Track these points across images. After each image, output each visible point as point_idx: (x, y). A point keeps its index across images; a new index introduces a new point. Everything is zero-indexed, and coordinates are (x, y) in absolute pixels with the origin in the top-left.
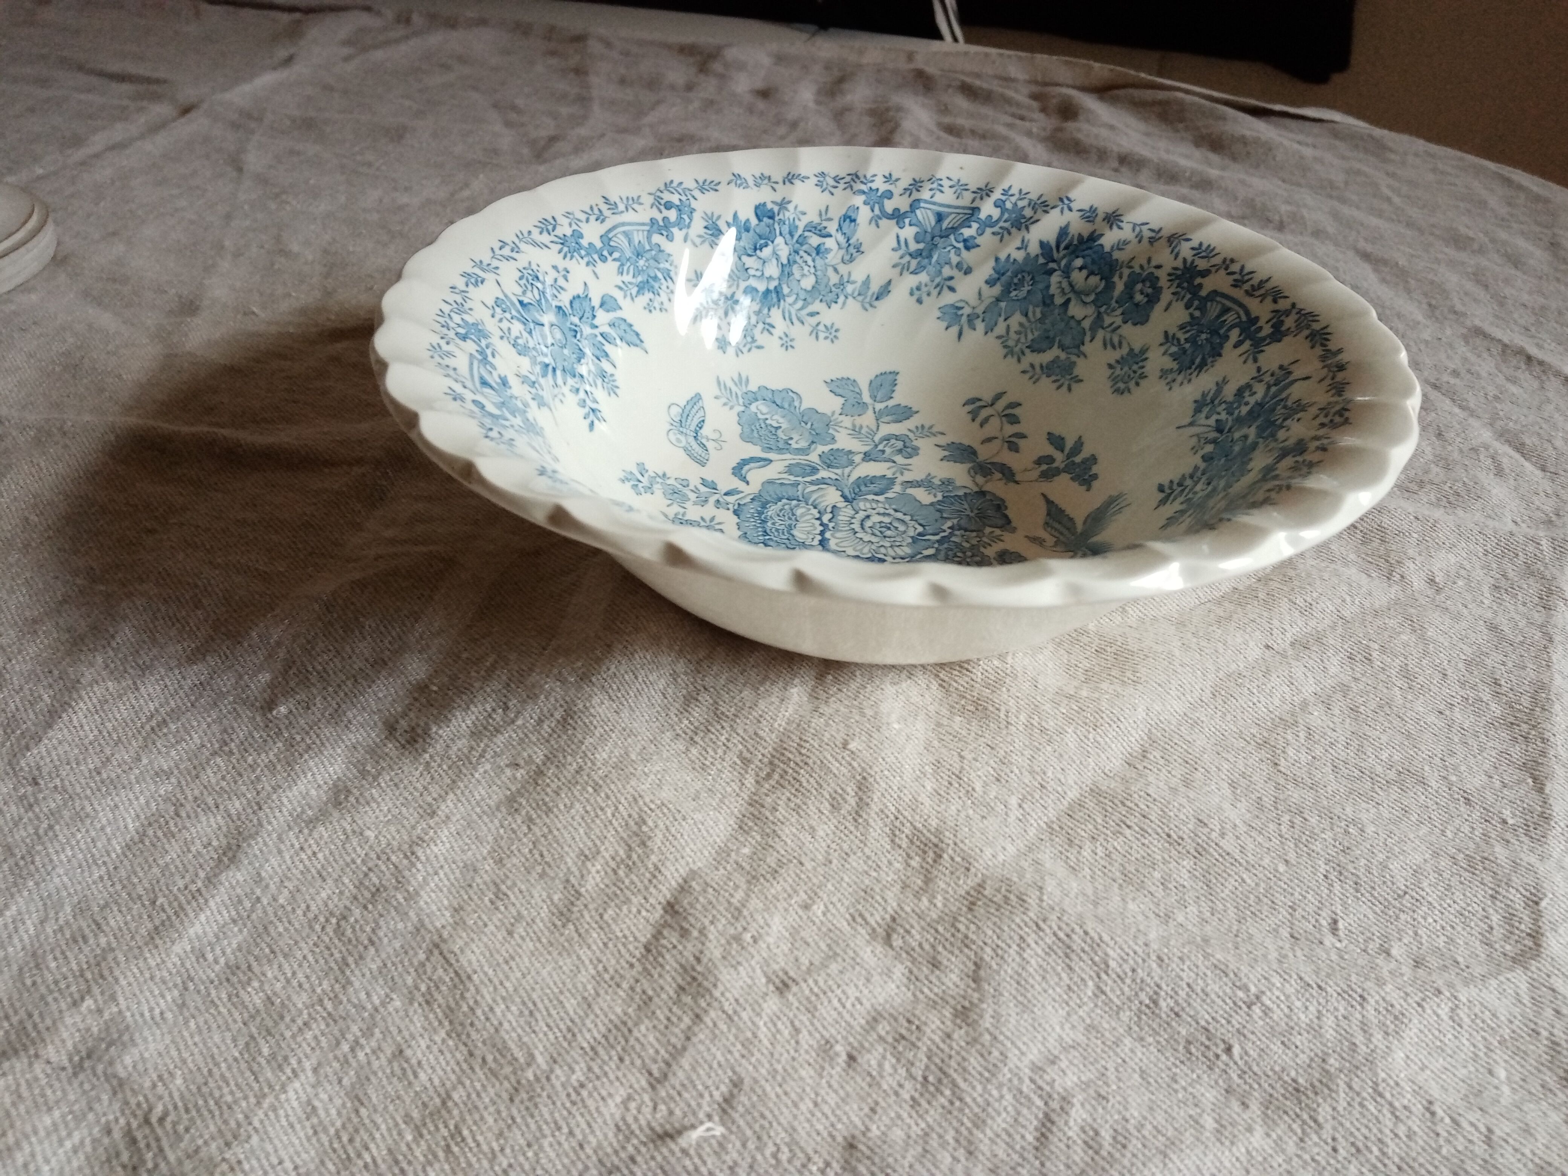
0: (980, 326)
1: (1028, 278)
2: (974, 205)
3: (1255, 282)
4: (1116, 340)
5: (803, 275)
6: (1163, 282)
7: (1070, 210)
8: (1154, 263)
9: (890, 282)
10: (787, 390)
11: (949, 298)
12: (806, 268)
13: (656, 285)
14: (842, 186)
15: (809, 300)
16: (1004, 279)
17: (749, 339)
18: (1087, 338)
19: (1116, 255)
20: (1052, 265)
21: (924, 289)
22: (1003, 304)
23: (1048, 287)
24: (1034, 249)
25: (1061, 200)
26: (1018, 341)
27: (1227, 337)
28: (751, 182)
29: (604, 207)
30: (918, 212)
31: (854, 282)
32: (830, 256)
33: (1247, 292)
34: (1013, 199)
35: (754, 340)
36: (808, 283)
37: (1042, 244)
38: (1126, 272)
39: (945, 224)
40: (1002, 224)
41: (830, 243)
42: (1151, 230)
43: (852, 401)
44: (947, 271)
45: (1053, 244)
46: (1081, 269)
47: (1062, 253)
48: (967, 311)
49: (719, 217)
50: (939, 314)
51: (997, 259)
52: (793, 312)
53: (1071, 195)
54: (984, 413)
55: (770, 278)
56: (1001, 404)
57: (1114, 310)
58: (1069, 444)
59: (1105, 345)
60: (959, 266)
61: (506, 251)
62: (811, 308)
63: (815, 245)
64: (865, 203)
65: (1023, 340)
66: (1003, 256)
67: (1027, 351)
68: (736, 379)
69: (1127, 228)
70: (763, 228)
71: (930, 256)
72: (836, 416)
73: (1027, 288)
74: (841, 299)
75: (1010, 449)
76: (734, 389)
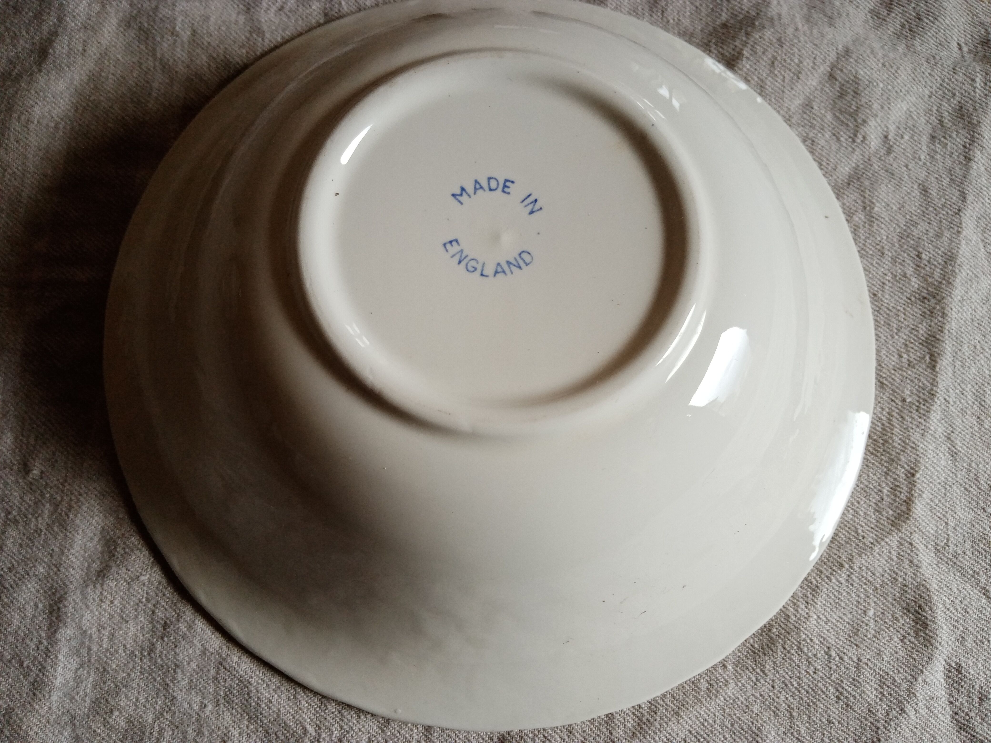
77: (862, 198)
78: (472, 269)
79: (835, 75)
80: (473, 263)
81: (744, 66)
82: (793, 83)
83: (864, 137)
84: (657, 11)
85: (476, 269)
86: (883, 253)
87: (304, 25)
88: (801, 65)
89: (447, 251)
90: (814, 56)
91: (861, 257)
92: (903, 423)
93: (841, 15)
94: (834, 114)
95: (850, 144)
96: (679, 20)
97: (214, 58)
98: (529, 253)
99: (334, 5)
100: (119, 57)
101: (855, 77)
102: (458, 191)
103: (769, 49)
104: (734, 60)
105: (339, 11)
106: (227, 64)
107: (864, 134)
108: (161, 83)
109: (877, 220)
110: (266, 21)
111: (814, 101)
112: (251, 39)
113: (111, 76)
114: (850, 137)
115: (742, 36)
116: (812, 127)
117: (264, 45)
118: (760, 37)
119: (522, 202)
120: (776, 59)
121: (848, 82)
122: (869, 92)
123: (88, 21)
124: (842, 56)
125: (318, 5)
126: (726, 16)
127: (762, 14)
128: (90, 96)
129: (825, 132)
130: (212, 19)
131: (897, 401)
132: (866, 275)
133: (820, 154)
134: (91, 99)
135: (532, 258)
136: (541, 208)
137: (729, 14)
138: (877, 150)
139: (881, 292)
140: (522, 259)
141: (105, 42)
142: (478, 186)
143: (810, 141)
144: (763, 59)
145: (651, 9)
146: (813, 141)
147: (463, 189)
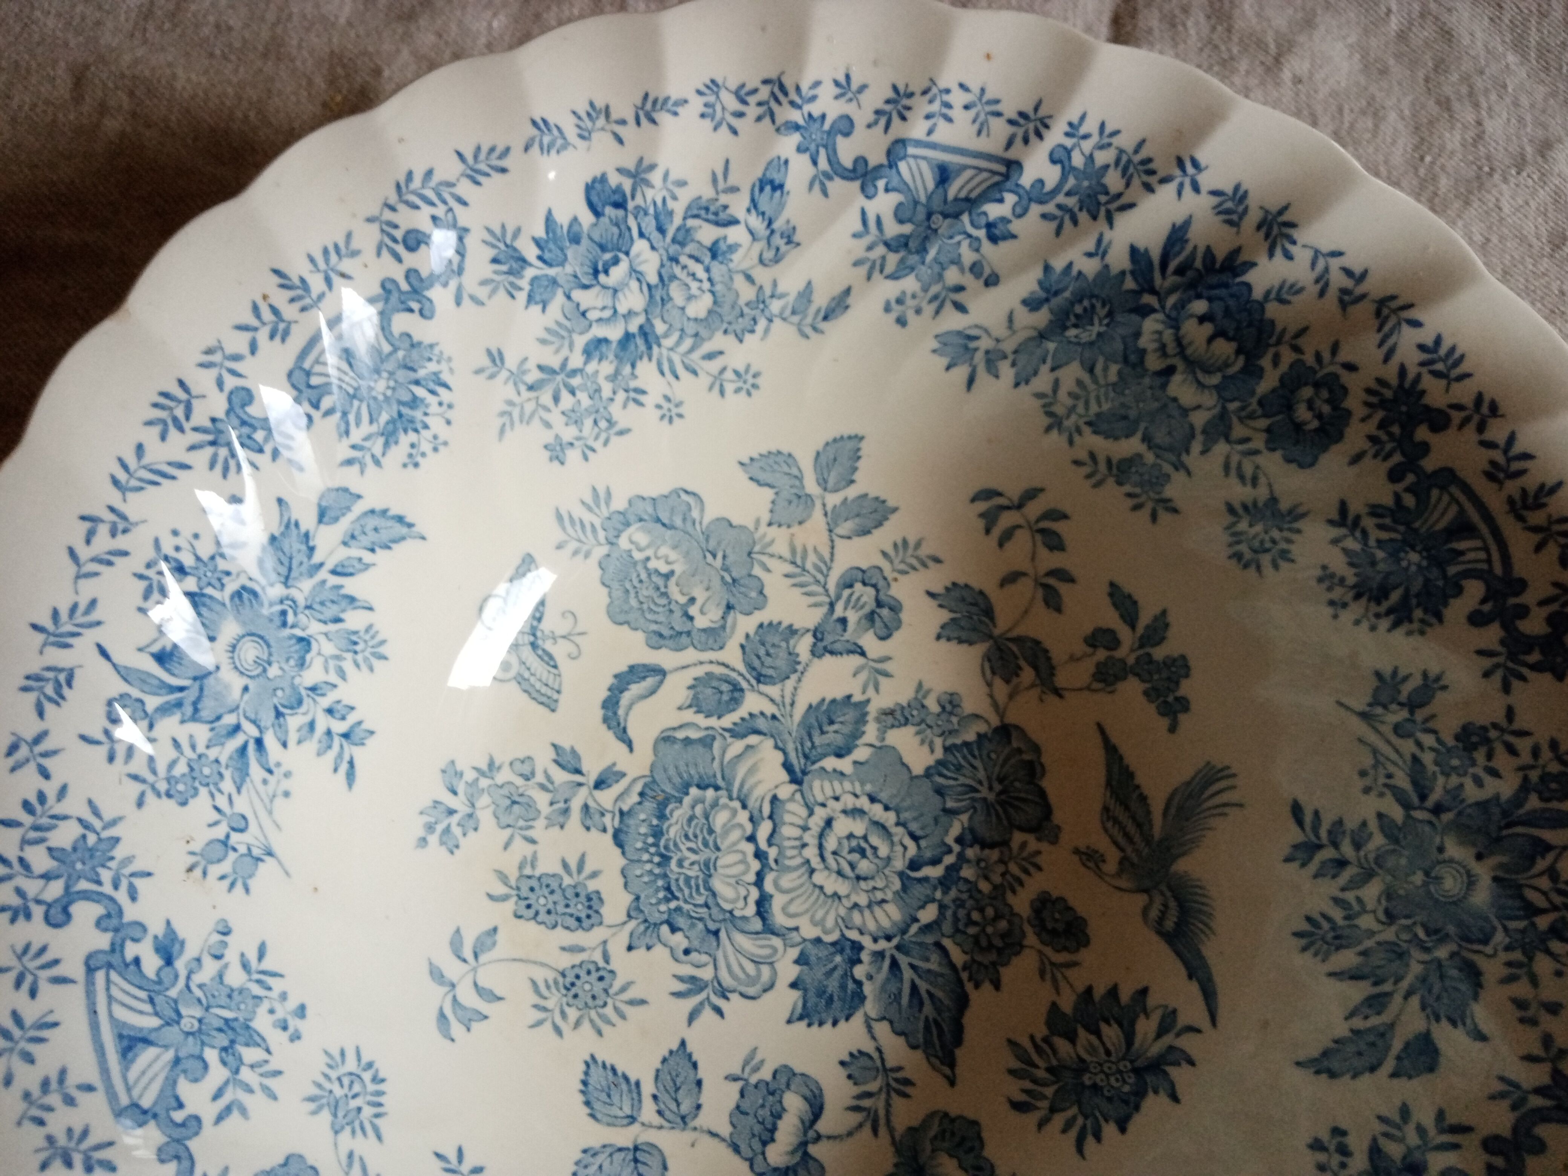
0: (1007, 372)
1: (1102, 312)
2: (1011, 155)
3: (1530, 482)
4: (1248, 470)
5: (690, 298)
6: (1354, 402)
7: (1196, 188)
8: (1344, 355)
9: (848, 291)
10: (676, 492)
11: (953, 321)
12: (694, 285)
13: (418, 414)
14: (753, 111)
15: (703, 333)
16: (1056, 301)
17: (603, 424)
18: (1196, 447)
19: (1272, 310)
20: (1148, 299)
21: (910, 302)
22: (1051, 346)
23: (1138, 334)
24: (1118, 259)
25: (1180, 163)
26: (1072, 410)
27: (1459, 591)
28: (571, 132)
29: (280, 298)
30: (902, 166)
31: (782, 296)
32: (736, 257)
33: (1511, 501)
34: (1087, 146)
35: (611, 423)
36: (700, 307)
37: (1134, 251)
38: (1288, 357)
39: (953, 190)
40: (1061, 199)
41: (736, 234)
42: (1348, 272)
43: (785, 494)
44: (952, 276)
45: (1156, 255)
46: (1202, 319)
47: (1172, 280)
48: (985, 343)
49: (517, 232)
50: (935, 345)
51: (1047, 268)
52: (677, 359)
53: (1202, 157)
54: (1007, 520)
55: (630, 314)
56: (1034, 509)
57: (1252, 416)
58: (1145, 619)
59: (1227, 467)
60: (976, 269)
61: (103, 542)
62: (707, 347)
63: (708, 241)
64: (800, 149)
65: (1081, 409)
66: (1058, 264)
67: (1087, 430)
68: (589, 500)
69: (1303, 256)
70: (606, 229)
71: (923, 250)
72: (763, 528)
73: (1096, 328)
74: (762, 323)
75: (1047, 603)
76: (588, 517)
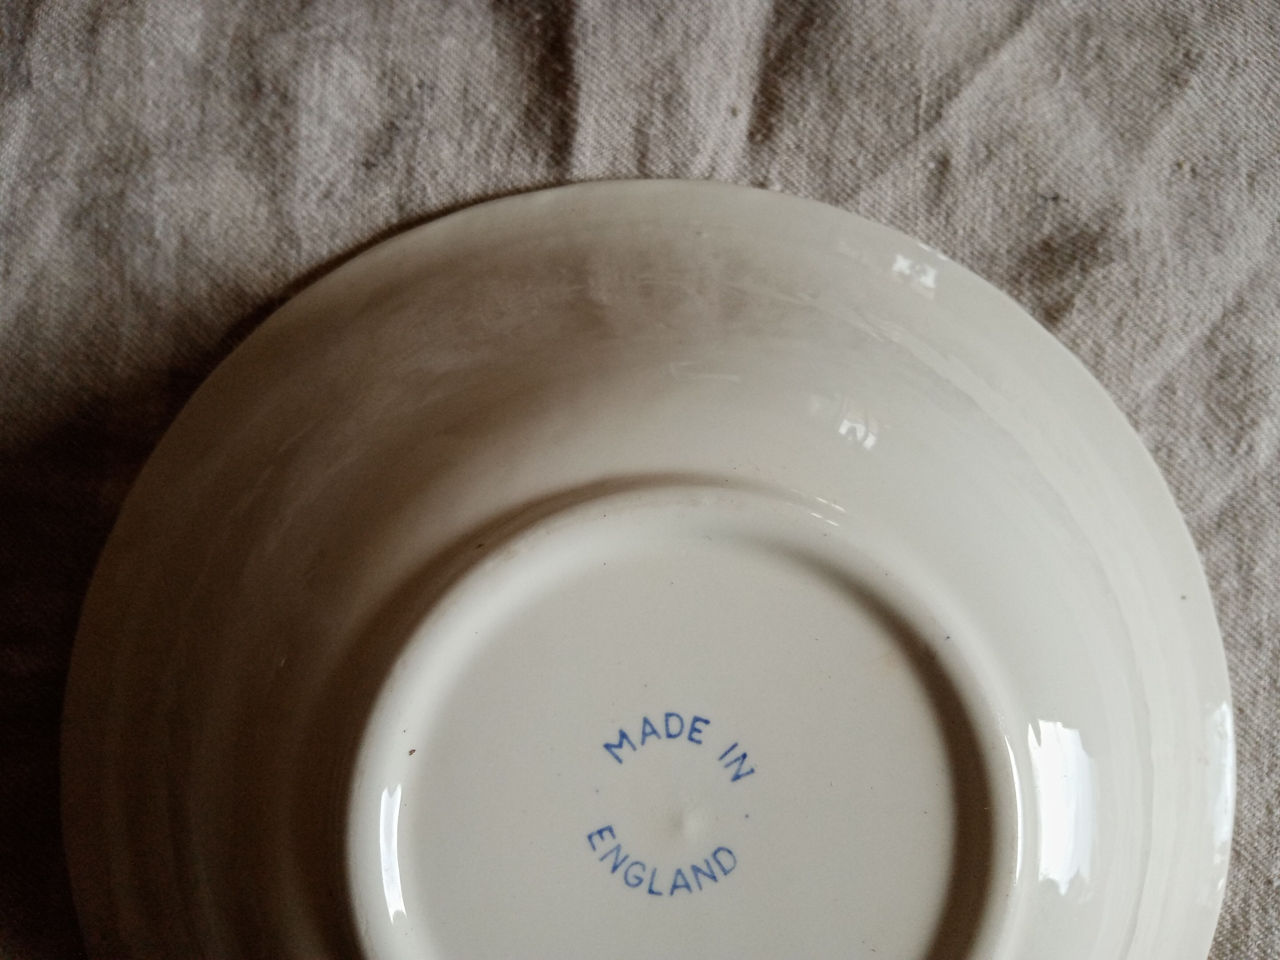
77: (1238, 551)
78: (635, 881)
79: (1217, 343)
80: (636, 871)
81: (1072, 323)
82: (1148, 352)
83: (1251, 448)
84: (939, 213)
85: (640, 881)
86: (1260, 644)
87: (365, 227)
88: (1164, 326)
89: (594, 848)
90: (1186, 311)
91: (1227, 648)
92: (1264, 919)
93: (1234, 230)
94: (1208, 406)
95: (1227, 456)
96: (973, 230)
97: (219, 286)
98: (730, 852)
99: (413, 193)
100: (65, 279)
101: (1248, 348)
102: (615, 740)
103: (1117, 299)
104: (1058, 311)
105: (423, 203)
106: (239, 295)
107: (1250, 441)
108: (134, 327)
109: (1256, 587)
110: (304, 218)
111: (1178, 381)
112: (279, 251)
113: (52, 314)
114: (1228, 445)
115: (1075, 272)
116: (1171, 424)
117: (300, 264)
118: (1105, 277)
119: (722, 758)
120: (1126, 314)
121: (1235, 354)
122: (1267, 372)
123: (12, 218)
124: (1230, 311)
125: (388, 192)
126: (1050, 228)
127: (1111, 230)
128: (21, 351)
129: (1191, 435)
130: (214, 217)
131: (1258, 883)
132: (1231, 678)
133: (1179, 473)
134: (23, 356)
135: (735, 862)
136: (752, 771)
137: (1056, 225)
138: (1268, 467)
139: (1250, 706)
140: (719, 863)
141: (38, 255)
142: (648, 729)
143: (1165, 450)
144: (1104, 314)
145: (930, 212)
146: (1170, 451)
147: (623, 735)
